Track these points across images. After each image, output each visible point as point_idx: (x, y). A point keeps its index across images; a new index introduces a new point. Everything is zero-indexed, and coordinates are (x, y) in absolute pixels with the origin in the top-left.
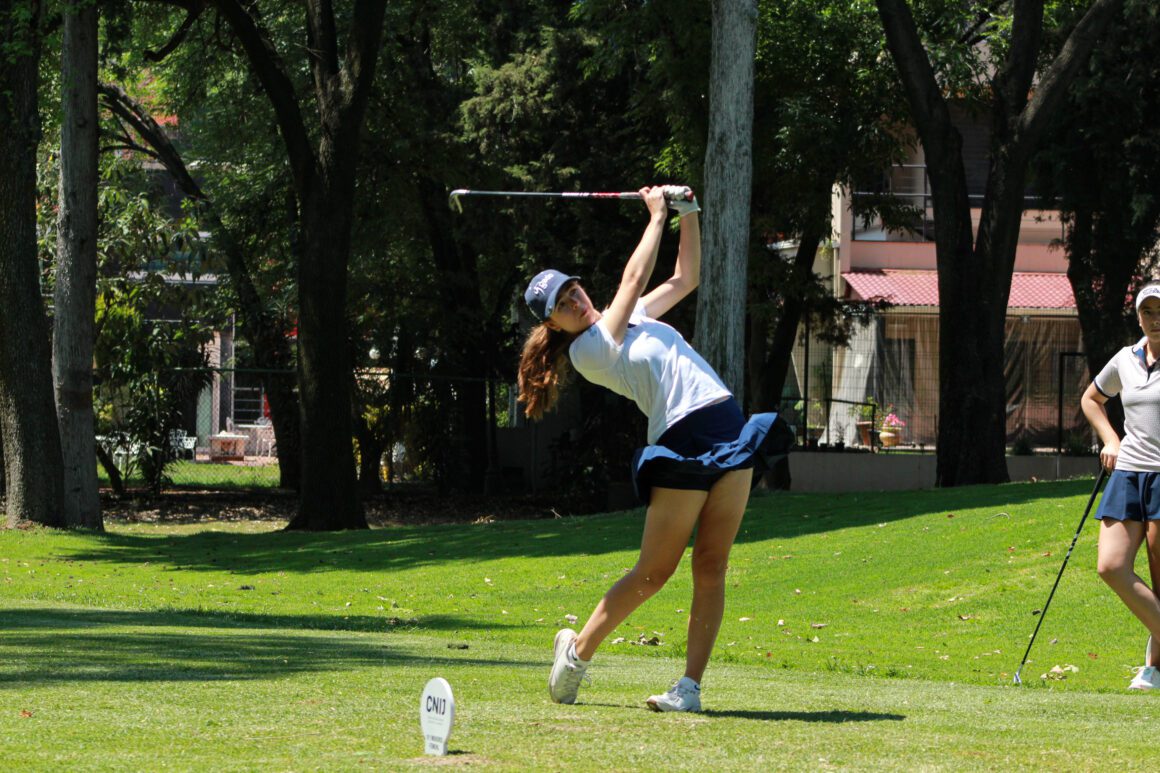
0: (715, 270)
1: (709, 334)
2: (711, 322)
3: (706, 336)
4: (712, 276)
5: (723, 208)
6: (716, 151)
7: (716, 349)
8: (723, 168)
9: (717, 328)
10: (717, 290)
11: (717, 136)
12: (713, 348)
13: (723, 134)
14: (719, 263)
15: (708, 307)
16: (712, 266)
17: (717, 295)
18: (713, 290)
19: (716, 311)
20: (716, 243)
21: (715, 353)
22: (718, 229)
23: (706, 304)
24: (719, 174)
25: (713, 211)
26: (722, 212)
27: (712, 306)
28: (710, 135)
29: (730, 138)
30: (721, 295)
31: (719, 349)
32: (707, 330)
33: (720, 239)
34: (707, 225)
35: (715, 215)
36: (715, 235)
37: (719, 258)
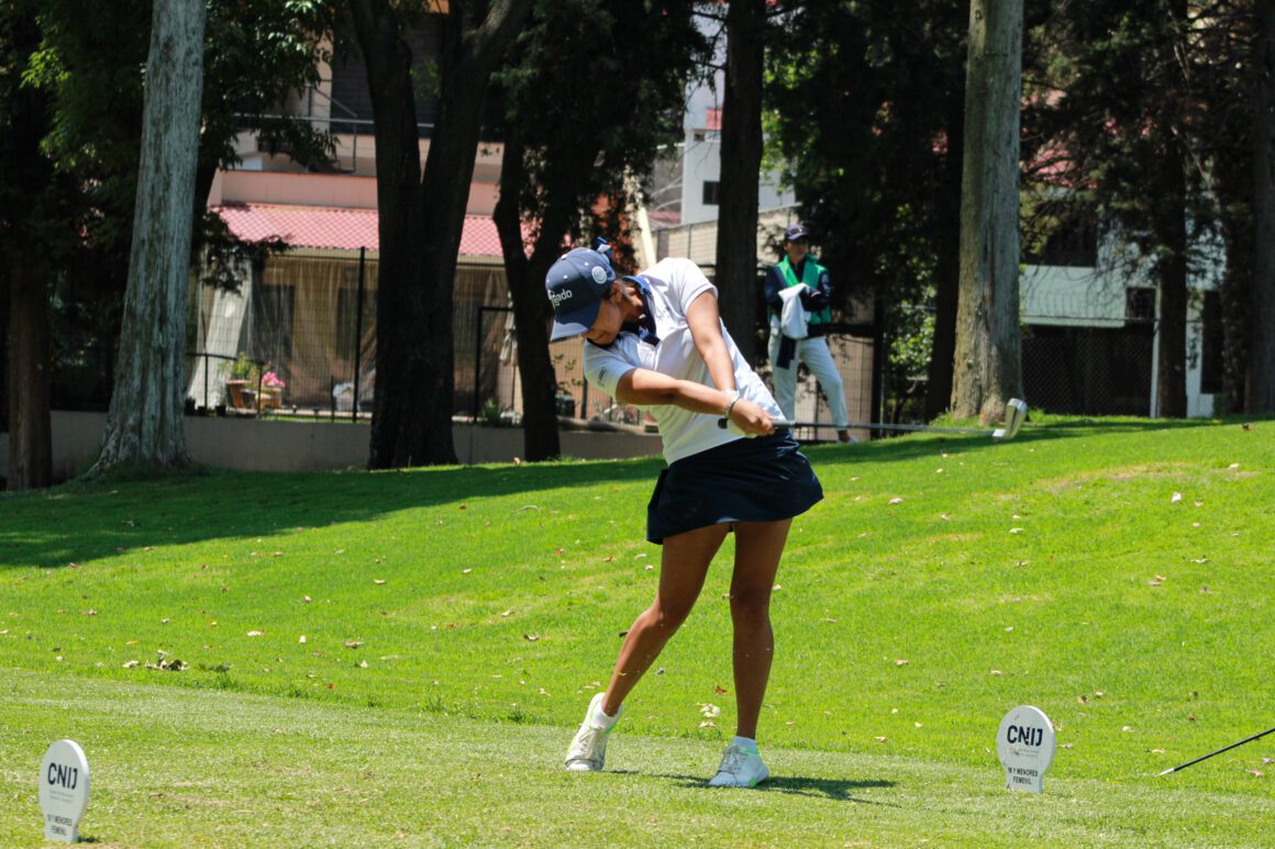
0: (155, 201)
1: (147, 279)
2: (149, 264)
3: (142, 281)
4: (152, 209)
5: (167, 128)
6: (160, 58)
7: (155, 296)
8: (168, 80)
9: (156, 272)
10: (157, 226)
11: (162, 40)
12: (151, 296)
13: (170, 39)
14: (161, 193)
15: (146, 247)
16: (152, 196)
17: (157, 232)
18: (153, 226)
19: (155, 251)
20: (157, 169)
21: (153, 302)
22: (160, 153)
23: (143, 241)
24: (164, 87)
25: (154, 131)
26: (166, 132)
27: (151, 245)
28: (153, 40)
29: (178, 44)
30: (162, 233)
31: (158, 297)
32: (144, 274)
33: (162, 164)
34: (147, 148)
35: (158, 135)
36: (157, 160)
37: (162, 188)
